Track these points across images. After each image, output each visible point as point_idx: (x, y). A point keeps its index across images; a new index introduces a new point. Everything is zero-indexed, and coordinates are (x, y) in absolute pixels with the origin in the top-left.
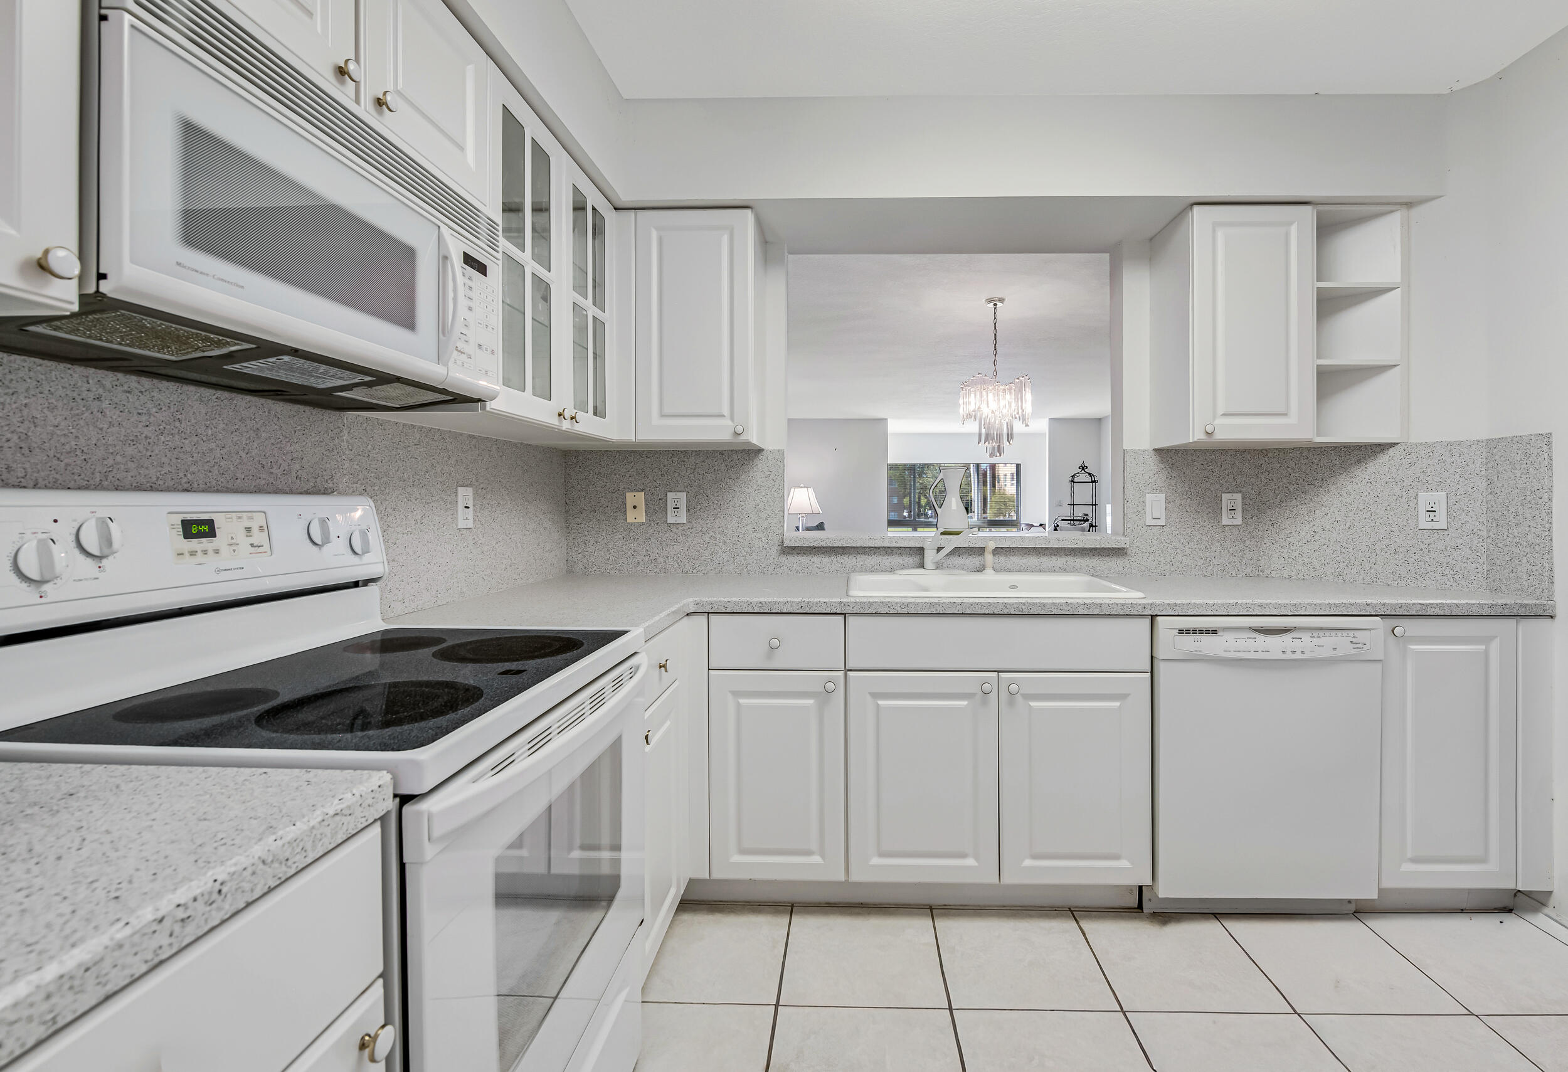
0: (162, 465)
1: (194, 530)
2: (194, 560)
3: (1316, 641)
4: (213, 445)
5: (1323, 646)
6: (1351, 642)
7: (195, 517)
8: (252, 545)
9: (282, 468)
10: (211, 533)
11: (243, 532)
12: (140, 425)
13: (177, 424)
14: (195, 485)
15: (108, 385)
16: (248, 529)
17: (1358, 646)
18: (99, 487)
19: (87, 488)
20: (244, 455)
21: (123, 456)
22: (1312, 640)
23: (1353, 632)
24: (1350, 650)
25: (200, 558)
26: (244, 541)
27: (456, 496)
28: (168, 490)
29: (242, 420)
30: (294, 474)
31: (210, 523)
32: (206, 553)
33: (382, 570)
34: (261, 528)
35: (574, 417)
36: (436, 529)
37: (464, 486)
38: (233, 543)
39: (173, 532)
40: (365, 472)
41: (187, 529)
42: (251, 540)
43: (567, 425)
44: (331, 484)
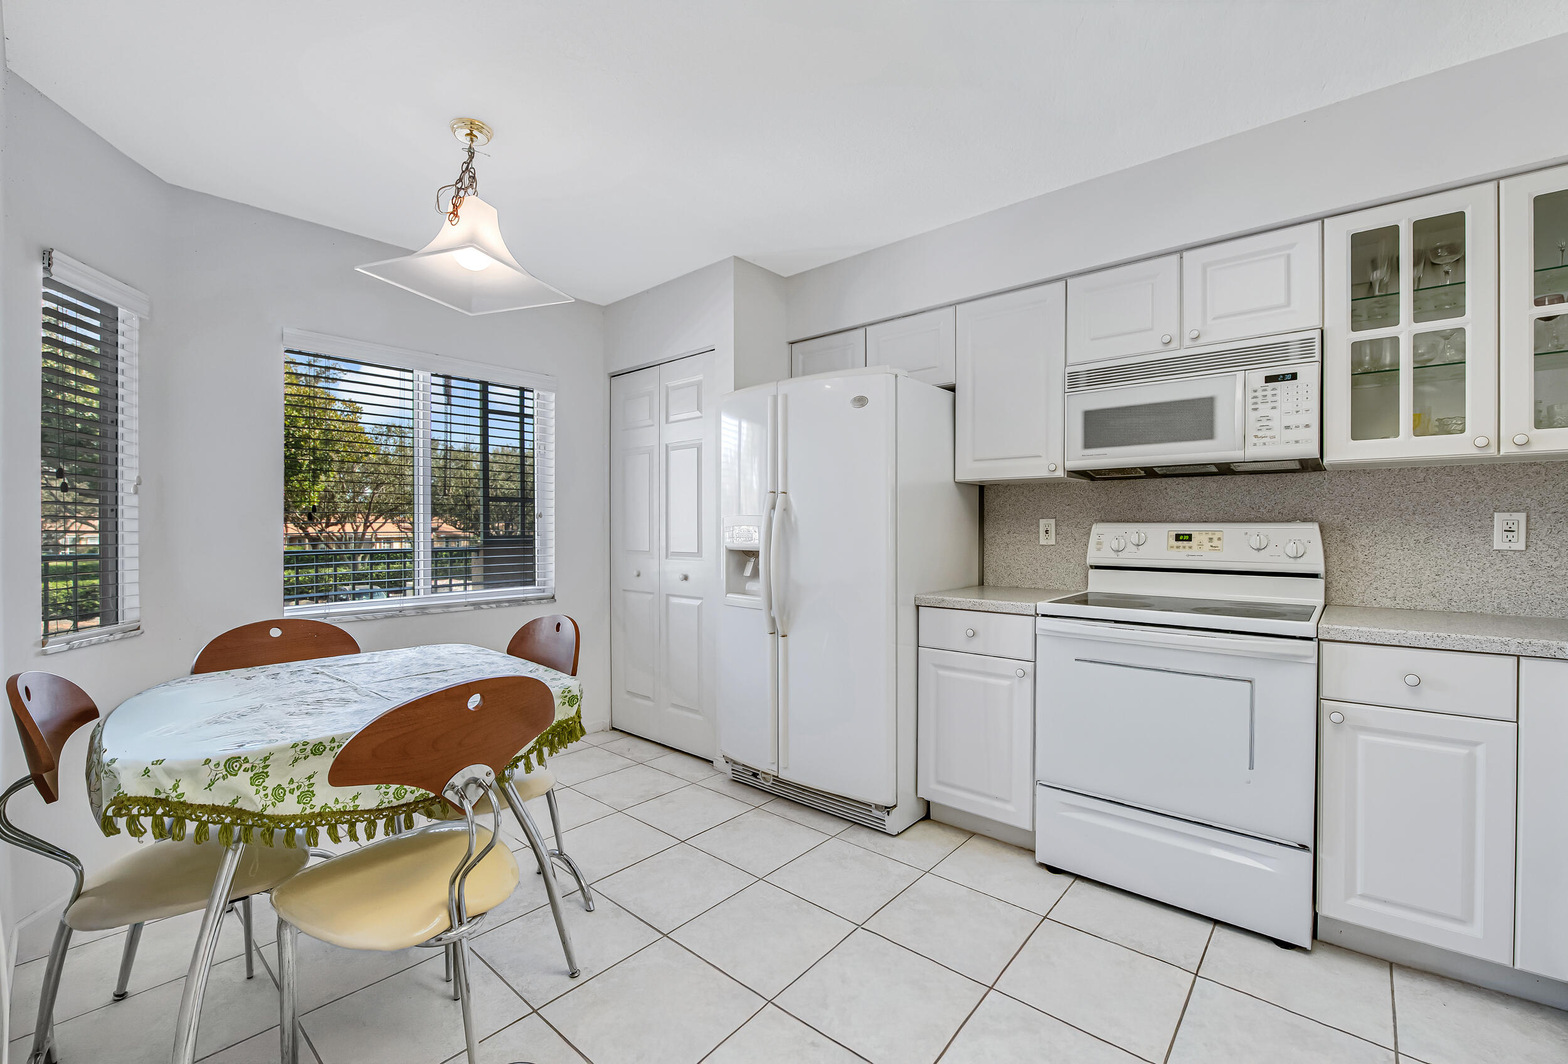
0: (1193, 511)
1: (1181, 538)
2: (1178, 550)
4: (1221, 501)
7: (1182, 533)
8: (1211, 546)
10: (1190, 539)
11: (1207, 540)
12: (1183, 496)
13: (1201, 494)
14: (1210, 519)
15: (1169, 483)
16: (1211, 539)
18: (1165, 522)
19: (1160, 522)
21: (1176, 509)
25: (1181, 549)
26: (1207, 545)
28: (1195, 522)
31: (1190, 536)
32: (1184, 547)
33: (1320, 569)
34: (1219, 539)
35: (1520, 439)
36: (1451, 548)
37: (1508, 511)
38: (1200, 545)
39: (1170, 539)
40: (1349, 507)
41: (1178, 538)
42: (1211, 544)
43: (1507, 449)
44: (1310, 516)
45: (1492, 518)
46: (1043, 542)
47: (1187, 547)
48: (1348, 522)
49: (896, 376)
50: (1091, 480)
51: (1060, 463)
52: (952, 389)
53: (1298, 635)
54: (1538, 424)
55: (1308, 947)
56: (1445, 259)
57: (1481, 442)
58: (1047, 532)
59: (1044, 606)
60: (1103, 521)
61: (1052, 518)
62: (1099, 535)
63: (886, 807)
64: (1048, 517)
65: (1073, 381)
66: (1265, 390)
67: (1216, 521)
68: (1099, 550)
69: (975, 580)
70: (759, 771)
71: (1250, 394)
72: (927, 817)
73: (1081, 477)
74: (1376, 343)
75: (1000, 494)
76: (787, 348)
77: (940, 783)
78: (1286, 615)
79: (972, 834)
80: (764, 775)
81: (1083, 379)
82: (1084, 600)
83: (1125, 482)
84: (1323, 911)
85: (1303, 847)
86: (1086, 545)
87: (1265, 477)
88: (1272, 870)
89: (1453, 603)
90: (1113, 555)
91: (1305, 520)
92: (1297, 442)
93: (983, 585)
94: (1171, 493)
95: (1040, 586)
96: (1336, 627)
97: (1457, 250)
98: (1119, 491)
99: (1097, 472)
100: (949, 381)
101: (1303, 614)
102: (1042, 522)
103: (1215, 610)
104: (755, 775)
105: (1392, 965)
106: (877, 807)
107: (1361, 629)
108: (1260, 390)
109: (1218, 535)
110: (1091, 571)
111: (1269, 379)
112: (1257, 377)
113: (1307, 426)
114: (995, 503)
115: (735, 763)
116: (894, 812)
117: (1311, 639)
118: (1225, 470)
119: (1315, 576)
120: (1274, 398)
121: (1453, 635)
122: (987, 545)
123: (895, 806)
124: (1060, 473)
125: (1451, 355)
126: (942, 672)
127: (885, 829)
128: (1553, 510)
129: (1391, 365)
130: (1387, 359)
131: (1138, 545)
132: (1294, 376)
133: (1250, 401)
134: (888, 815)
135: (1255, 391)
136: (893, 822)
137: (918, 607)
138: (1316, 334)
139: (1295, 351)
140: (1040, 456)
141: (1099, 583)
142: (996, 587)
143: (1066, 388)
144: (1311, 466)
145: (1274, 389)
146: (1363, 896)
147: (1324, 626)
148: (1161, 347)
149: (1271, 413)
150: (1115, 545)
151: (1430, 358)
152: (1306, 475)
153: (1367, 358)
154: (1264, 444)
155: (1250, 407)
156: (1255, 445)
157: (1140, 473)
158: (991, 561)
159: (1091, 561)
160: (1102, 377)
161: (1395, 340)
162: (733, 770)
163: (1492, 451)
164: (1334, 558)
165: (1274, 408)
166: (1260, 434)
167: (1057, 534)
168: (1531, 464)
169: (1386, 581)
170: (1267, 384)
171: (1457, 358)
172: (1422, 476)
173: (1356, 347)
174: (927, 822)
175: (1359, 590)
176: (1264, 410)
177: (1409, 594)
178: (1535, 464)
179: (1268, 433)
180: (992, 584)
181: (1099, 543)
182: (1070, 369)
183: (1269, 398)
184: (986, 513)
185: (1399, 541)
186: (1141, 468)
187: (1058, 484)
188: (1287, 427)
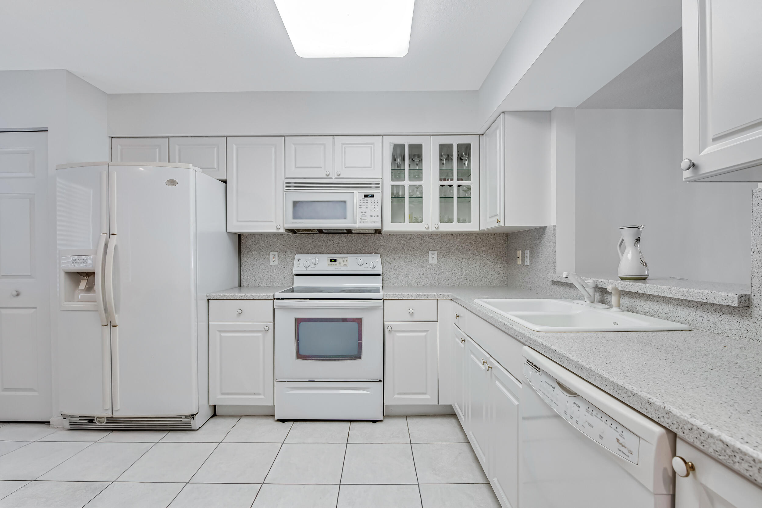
0: (336, 249)
1: (332, 261)
2: (331, 266)
3: (589, 417)
4: (346, 245)
5: (592, 427)
6: (618, 440)
7: (333, 258)
8: (344, 264)
9: (363, 248)
10: (336, 261)
11: (342, 261)
16: (344, 261)
17: (623, 449)
18: (326, 253)
20: (353, 246)
22: (587, 414)
23: (623, 430)
24: (613, 448)
25: (332, 266)
26: (342, 263)
27: (428, 254)
29: (353, 239)
30: (366, 249)
31: (336, 260)
32: (334, 265)
33: (380, 272)
34: (347, 261)
35: (437, 226)
36: (418, 263)
37: (432, 250)
38: (340, 264)
39: (328, 261)
40: (389, 248)
41: (331, 261)
42: (344, 263)
43: (433, 229)
44: (377, 252)
45: (428, 253)
46: (271, 263)
47: (335, 265)
48: (389, 254)
49: (196, 171)
50: (295, 234)
51: (282, 226)
52: (225, 182)
53: (377, 298)
54: (441, 221)
55: (382, 419)
56: (416, 159)
57: (427, 226)
58: (274, 258)
59: (278, 294)
60: (300, 253)
61: (276, 252)
62: (299, 260)
63: (192, 415)
64: (274, 251)
65: (288, 186)
66: (364, 200)
67: (345, 253)
68: (298, 266)
69: (237, 284)
70: (95, 417)
71: (359, 202)
72: (215, 415)
73: (291, 232)
74: (397, 187)
75: (249, 239)
76: (108, 140)
77: (223, 394)
78: (372, 291)
79: (241, 416)
80: (98, 419)
81: (292, 186)
82: (292, 290)
83: (309, 235)
84: (386, 403)
85: (380, 381)
86: (293, 265)
87: (362, 235)
88: (370, 393)
89: (419, 283)
90: (305, 269)
91: (375, 253)
92: (374, 222)
93: (240, 286)
94: (328, 241)
95: (270, 285)
96: (389, 294)
97: (420, 156)
98: (307, 239)
99: (298, 230)
100: (224, 177)
101: (377, 290)
102: (271, 253)
103: (348, 291)
104: (91, 421)
105: (406, 417)
106: (186, 417)
107: (397, 294)
108: (362, 200)
109: (346, 259)
110: (295, 277)
111: (366, 196)
112: (361, 194)
113: (378, 216)
114: (247, 244)
115: (72, 417)
116: (196, 417)
117: (381, 299)
118: (349, 232)
119: (379, 275)
120: (367, 204)
121: (422, 294)
122: (242, 265)
123: (197, 413)
124: (282, 230)
125: (418, 195)
126: (223, 334)
127: (191, 428)
128: (443, 250)
129: (402, 195)
130: (401, 193)
131: (315, 264)
132: (373, 196)
133: (359, 204)
134: (193, 419)
135: (361, 200)
136: (196, 423)
137: (208, 300)
138: (380, 180)
139: (373, 186)
140: (272, 221)
141: (299, 282)
142: (247, 287)
143: (285, 189)
144: (378, 232)
145: (367, 200)
146: (398, 394)
147: (386, 294)
148: (325, 176)
149: (366, 210)
150: (305, 264)
151: (413, 194)
152: (376, 235)
153: (395, 192)
154: (364, 222)
155: (359, 206)
156: (361, 222)
157: (316, 231)
158: (244, 274)
159: (295, 272)
160: (302, 186)
161: (404, 186)
162: (70, 422)
163: (429, 230)
164: (385, 268)
165: (367, 208)
166: (362, 218)
167: (278, 259)
168: (438, 234)
169: (400, 276)
170: (365, 198)
171: (419, 196)
172: (410, 237)
173: (392, 187)
174: (215, 417)
175: (392, 280)
176: (364, 208)
177: (407, 280)
178: (439, 234)
179: (365, 218)
180: (245, 286)
181: (298, 264)
182: (286, 180)
183: (365, 204)
184: (241, 249)
185: (404, 261)
186: (318, 230)
187: (279, 235)
188: (371, 216)
